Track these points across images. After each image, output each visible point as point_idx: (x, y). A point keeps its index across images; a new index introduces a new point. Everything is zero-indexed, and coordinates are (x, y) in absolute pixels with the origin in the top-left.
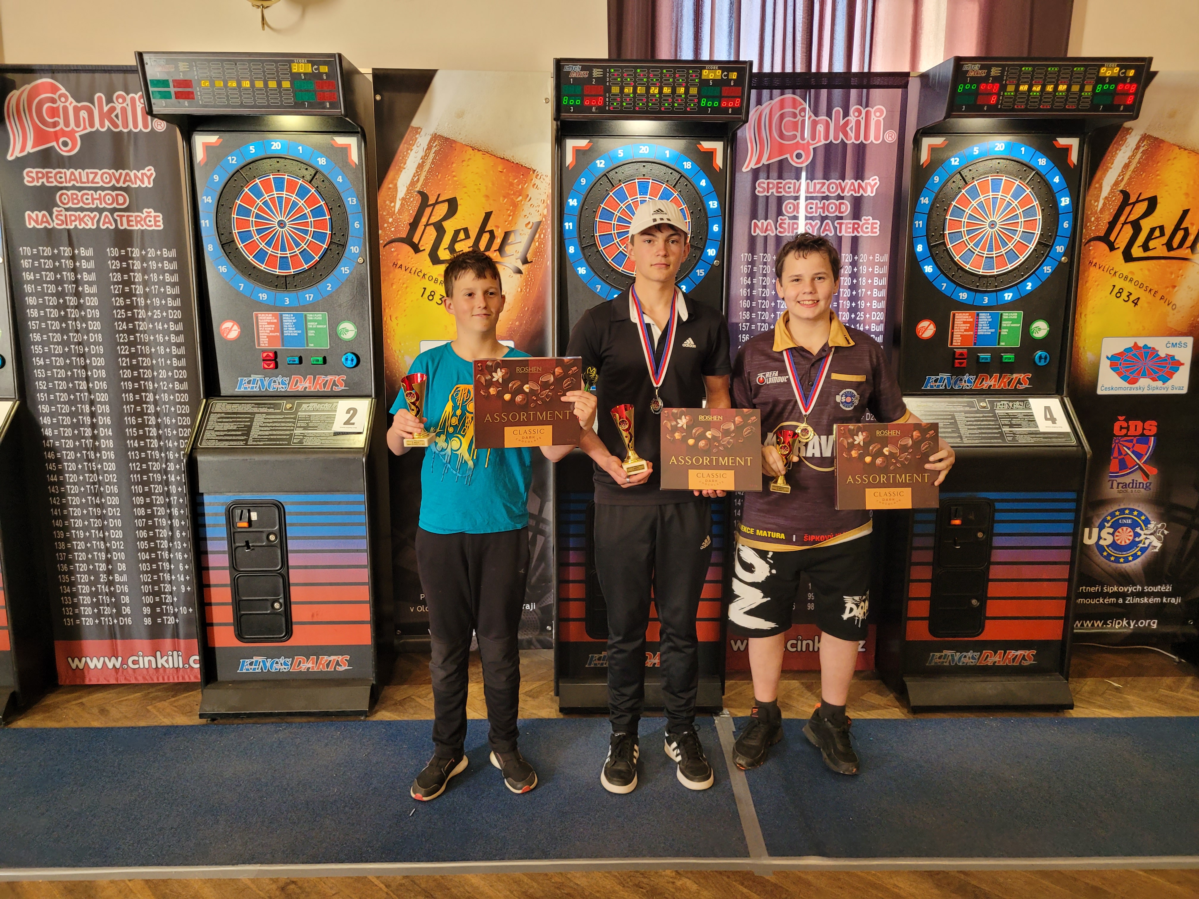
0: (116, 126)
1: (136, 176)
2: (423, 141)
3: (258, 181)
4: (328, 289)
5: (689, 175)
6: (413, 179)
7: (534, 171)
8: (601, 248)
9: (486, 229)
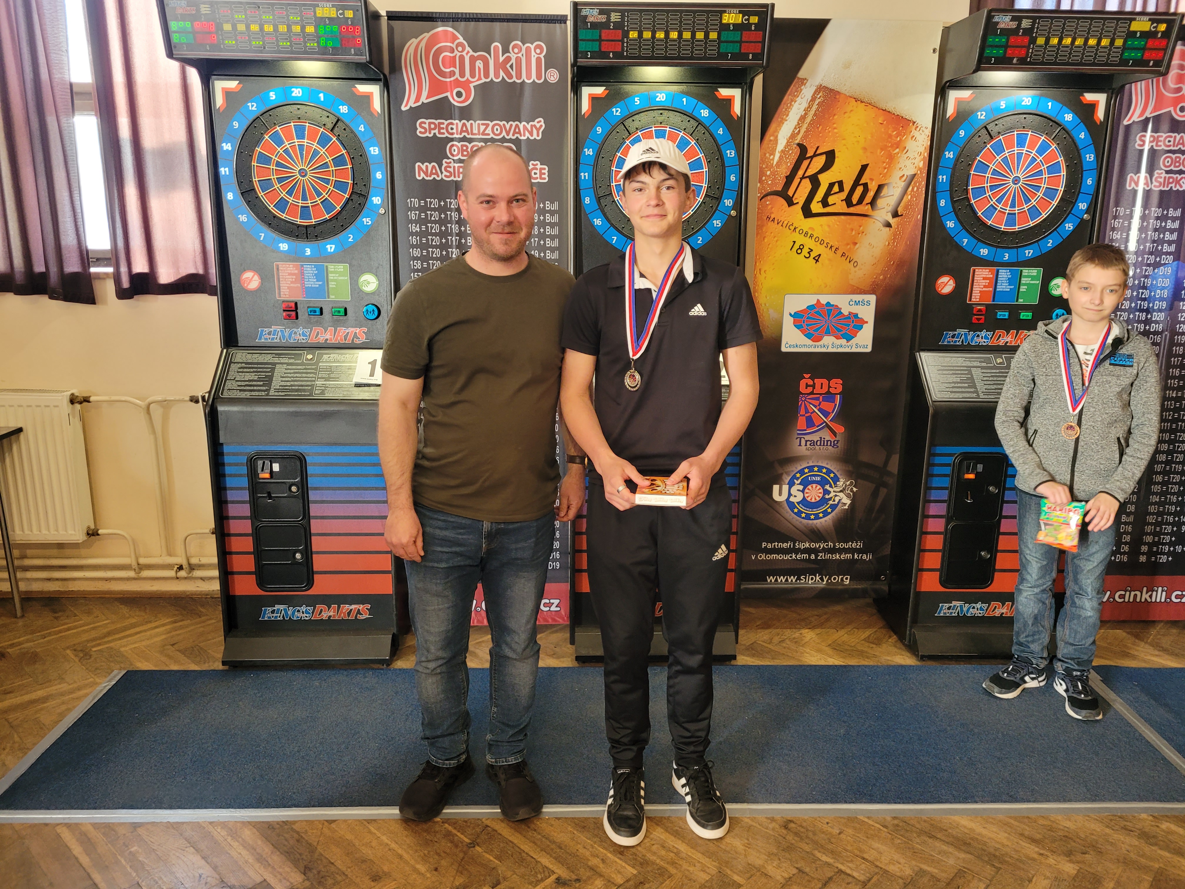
0: (510, 77)
1: (525, 128)
2: (807, 92)
3: (640, 133)
4: (699, 242)
5: (1069, 127)
6: (794, 131)
7: (914, 122)
8: (973, 202)
9: (860, 183)
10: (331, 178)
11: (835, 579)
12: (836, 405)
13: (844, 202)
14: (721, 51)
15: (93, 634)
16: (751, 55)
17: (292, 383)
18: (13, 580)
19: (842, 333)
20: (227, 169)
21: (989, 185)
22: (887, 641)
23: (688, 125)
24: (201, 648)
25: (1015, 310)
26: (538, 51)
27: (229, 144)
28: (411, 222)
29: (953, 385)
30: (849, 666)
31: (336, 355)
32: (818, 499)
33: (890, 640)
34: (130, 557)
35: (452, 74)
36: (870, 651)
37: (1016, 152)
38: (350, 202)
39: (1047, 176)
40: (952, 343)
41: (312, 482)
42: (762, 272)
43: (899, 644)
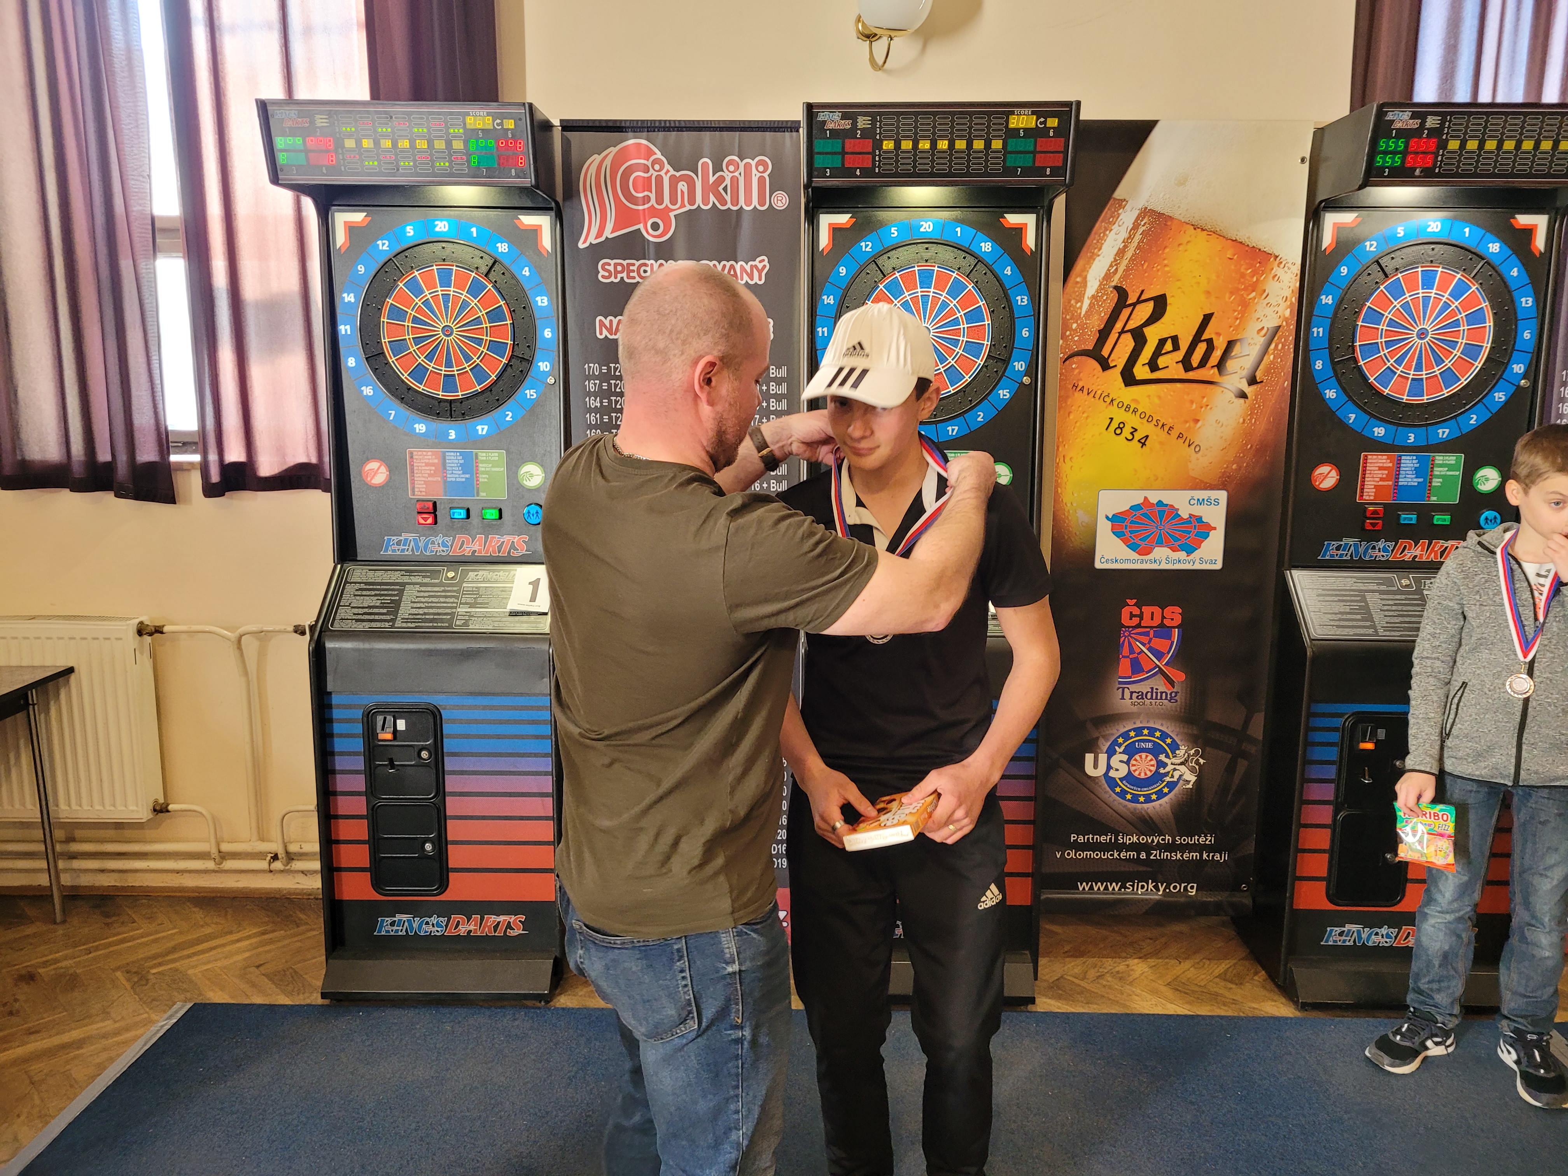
0: (724, 203)
1: (743, 269)
2: (1127, 217)
3: (897, 275)
4: (979, 419)
5: (1496, 262)
6: (1109, 270)
7: (1277, 257)
8: (1361, 363)
9: (1203, 338)
10: (485, 338)
11: (1175, 887)
12: (1172, 643)
13: (1180, 365)
14: (1008, 164)
15: (155, 949)
16: (1048, 170)
17: (426, 611)
18: (53, 872)
19: (1179, 543)
20: (348, 327)
21: (1384, 340)
22: (1252, 979)
23: (964, 263)
24: (295, 972)
25: (1425, 511)
26: (761, 168)
27: (352, 295)
28: (589, 394)
29: (1339, 616)
30: (1198, 1016)
31: (485, 573)
32: (1149, 774)
33: (1256, 978)
34: (209, 841)
35: (647, 199)
36: (1227, 994)
37: (1421, 295)
38: (509, 369)
39: (1466, 328)
40: (1336, 558)
41: (449, 745)
42: (1067, 460)
43: (1270, 985)
